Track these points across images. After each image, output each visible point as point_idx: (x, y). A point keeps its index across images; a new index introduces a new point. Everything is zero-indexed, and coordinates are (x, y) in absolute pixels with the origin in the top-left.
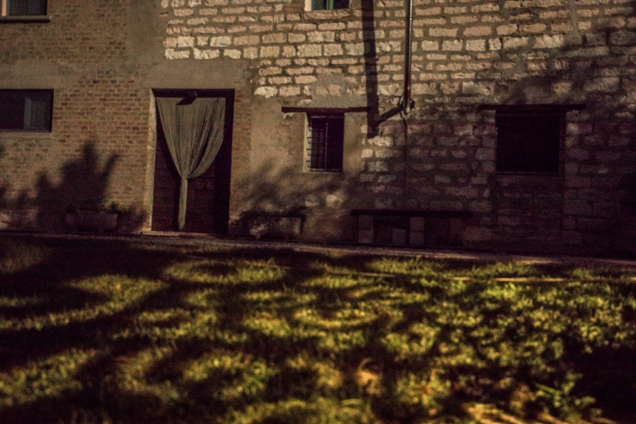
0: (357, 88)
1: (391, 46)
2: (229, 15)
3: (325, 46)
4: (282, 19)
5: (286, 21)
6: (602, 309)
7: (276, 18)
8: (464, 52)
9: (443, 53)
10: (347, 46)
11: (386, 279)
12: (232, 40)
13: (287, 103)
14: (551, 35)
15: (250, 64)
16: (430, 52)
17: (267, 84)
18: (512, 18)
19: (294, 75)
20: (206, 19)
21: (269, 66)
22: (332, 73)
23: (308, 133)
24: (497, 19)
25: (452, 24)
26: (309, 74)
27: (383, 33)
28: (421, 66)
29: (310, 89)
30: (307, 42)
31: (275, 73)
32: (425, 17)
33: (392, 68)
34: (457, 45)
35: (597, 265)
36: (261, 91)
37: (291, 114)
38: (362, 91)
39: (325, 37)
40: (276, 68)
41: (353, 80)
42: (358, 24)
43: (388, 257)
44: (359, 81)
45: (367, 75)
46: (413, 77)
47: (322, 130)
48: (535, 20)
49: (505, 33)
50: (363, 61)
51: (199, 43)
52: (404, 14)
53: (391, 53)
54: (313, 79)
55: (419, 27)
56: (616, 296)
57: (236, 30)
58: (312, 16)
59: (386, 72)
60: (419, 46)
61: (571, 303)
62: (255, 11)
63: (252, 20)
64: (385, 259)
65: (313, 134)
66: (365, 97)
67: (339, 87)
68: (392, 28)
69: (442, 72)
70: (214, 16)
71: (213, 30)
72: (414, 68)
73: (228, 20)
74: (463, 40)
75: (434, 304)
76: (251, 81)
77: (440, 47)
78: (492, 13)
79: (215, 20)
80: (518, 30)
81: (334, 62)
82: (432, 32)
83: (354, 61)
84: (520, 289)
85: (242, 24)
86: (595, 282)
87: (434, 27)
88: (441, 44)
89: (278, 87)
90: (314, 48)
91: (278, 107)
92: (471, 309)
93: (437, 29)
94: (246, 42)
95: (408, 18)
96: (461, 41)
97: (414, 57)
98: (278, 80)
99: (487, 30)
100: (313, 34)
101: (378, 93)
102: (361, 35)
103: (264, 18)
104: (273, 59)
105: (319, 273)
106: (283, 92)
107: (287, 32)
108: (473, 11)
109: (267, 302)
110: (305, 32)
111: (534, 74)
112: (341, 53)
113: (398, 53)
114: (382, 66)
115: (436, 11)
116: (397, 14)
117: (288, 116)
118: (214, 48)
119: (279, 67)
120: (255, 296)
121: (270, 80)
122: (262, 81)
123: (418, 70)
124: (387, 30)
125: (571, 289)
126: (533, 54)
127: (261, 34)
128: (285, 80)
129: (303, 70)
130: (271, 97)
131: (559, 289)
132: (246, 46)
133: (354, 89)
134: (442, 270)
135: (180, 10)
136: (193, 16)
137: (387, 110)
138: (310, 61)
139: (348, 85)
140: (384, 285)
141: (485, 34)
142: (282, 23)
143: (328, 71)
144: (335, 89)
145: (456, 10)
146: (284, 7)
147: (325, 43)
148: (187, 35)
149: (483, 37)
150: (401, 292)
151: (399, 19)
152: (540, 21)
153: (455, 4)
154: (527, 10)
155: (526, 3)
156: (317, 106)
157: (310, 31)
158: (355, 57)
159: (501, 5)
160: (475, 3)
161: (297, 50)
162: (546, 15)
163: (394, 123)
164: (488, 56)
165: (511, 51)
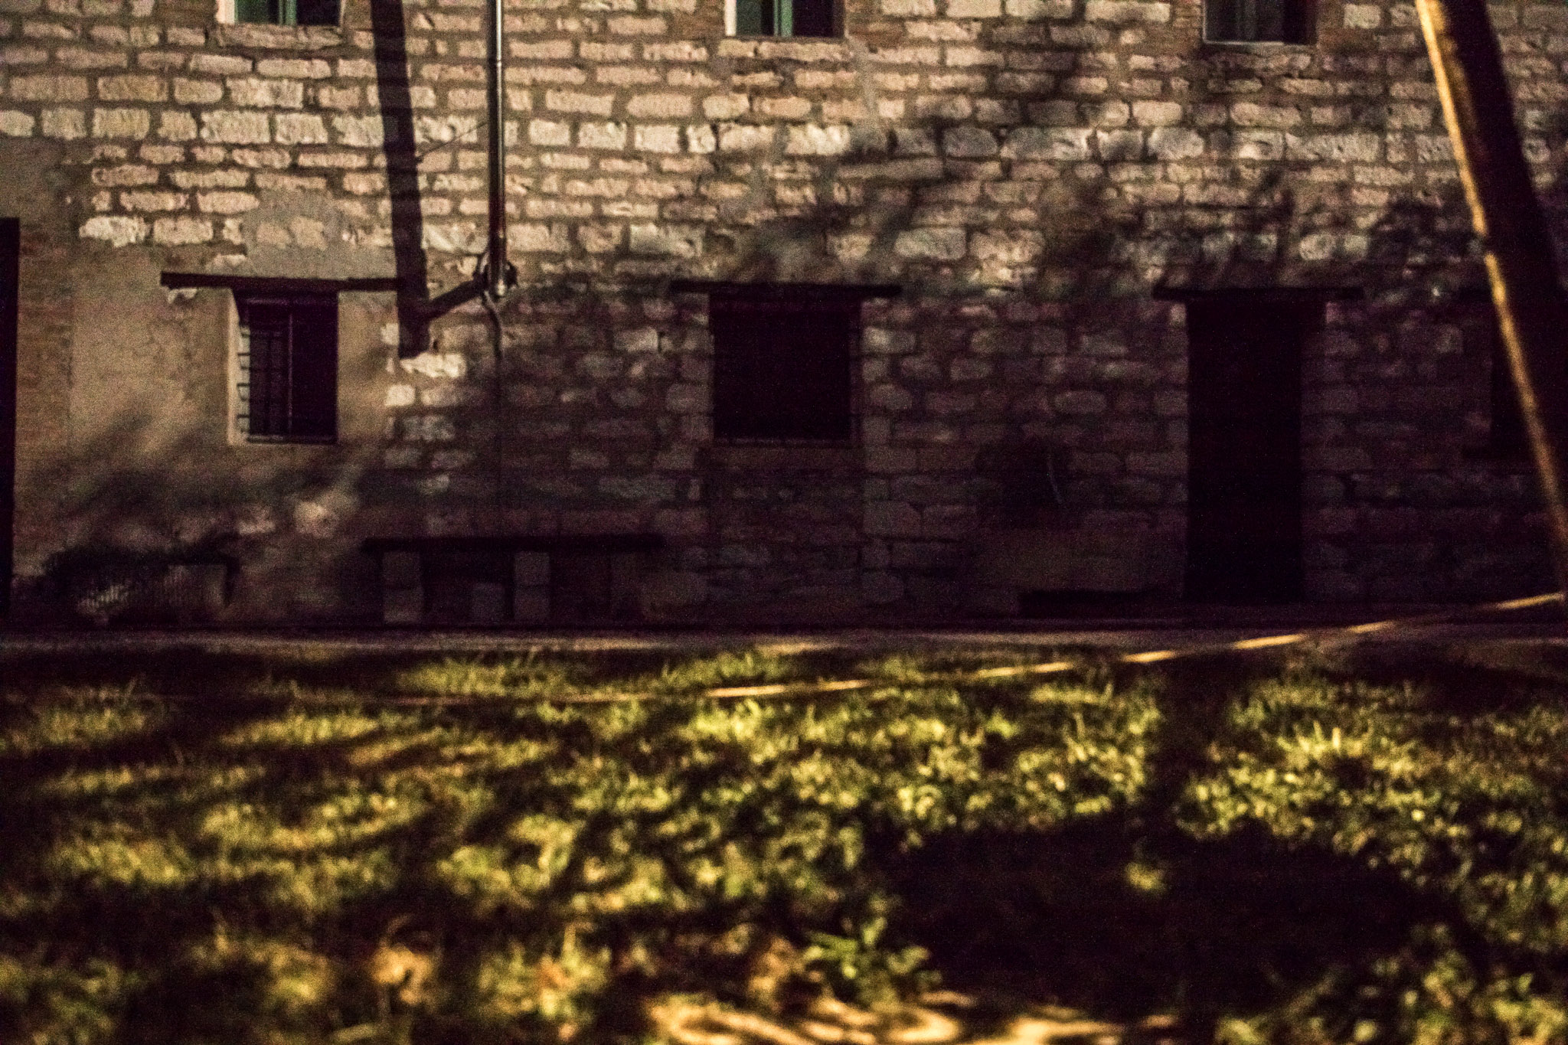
0: (368, 229)
1: (453, 128)
3: (279, 117)
4: (154, 39)
5: (164, 45)
8: (631, 154)
9: (581, 152)
10: (338, 122)
11: (452, 710)
12: (6, 85)
13: (177, 261)
14: (823, 126)
15: (64, 153)
16: (550, 149)
17: (117, 210)
18: (737, 79)
19: (193, 191)
21: (119, 162)
22: (301, 188)
23: (238, 343)
24: (703, 79)
25: (600, 85)
26: (237, 189)
27: (431, 93)
28: (528, 181)
29: (241, 228)
30: (226, 103)
31: (140, 181)
32: (536, 62)
33: (457, 183)
34: (612, 137)
35: (932, 648)
36: (97, 228)
37: (190, 292)
38: (381, 238)
39: (276, 93)
40: (142, 169)
41: (356, 209)
42: (365, 68)
43: (459, 656)
44: (373, 211)
45: (394, 198)
46: (510, 208)
47: (278, 334)
48: (786, 89)
49: (723, 113)
50: (381, 161)
52: (481, 50)
53: (454, 146)
54: (247, 201)
55: (521, 86)
56: (972, 713)
57: (15, 56)
58: (238, 37)
59: (443, 194)
60: (523, 132)
61: (880, 737)
62: (73, 10)
63: (65, 34)
64: (449, 661)
65: (252, 346)
66: (391, 254)
67: (320, 225)
68: (453, 84)
69: (581, 199)
72: (513, 186)
74: (628, 125)
75: (570, 763)
76: (69, 200)
77: (574, 139)
78: (693, 66)
80: (751, 110)
81: (305, 160)
82: (552, 101)
83: (358, 161)
84: (770, 712)
85: (36, 42)
86: (927, 686)
87: (559, 88)
88: (575, 128)
89: (149, 218)
90: (248, 120)
91: (150, 274)
92: (659, 769)
93: (564, 93)
94: (49, 92)
95: (491, 63)
96: (624, 125)
97: (512, 160)
98: (148, 201)
99: (682, 105)
100: (242, 83)
101: (424, 245)
102: (373, 95)
103: (98, 32)
104: (134, 148)
105: (275, 709)
106: (163, 232)
107: (167, 74)
108: (647, 56)
109: (126, 795)
110: (221, 78)
111: (789, 213)
112: (323, 138)
113: (471, 147)
114: (432, 178)
115: (561, 49)
116: (465, 49)
117: (180, 297)
119: (150, 165)
120: (90, 782)
121: (126, 200)
122: (103, 202)
123: (523, 191)
124: (442, 88)
125: (877, 706)
126: (786, 166)
127: (93, 75)
128: (170, 202)
129: (220, 177)
130: (130, 245)
131: (853, 708)
132: (51, 105)
133: (361, 233)
134: (593, 682)
137: (447, 289)
138: (237, 155)
139: (343, 221)
140: (447, 726)
141: (678, 114)
142: (154, 48)
143: (290, 183)
144: (309, 232)
145: (610, 51)
146: (157, 8)
147: (278, 109)
149: (672, 120)
150: (490, 743)
151: (469, 62)
152: (797, 92)
153: (604, 36)
154: (769, 65)
155: (766, 49)
156: (261, 272)
157: (236, 76)
158: (359, 151)
159: (712, 49)
160: (652, 39)
161: (200, 125)
162: (809, 79)
163: (467, 319)
164: (687, 165)
165: (738, 156)
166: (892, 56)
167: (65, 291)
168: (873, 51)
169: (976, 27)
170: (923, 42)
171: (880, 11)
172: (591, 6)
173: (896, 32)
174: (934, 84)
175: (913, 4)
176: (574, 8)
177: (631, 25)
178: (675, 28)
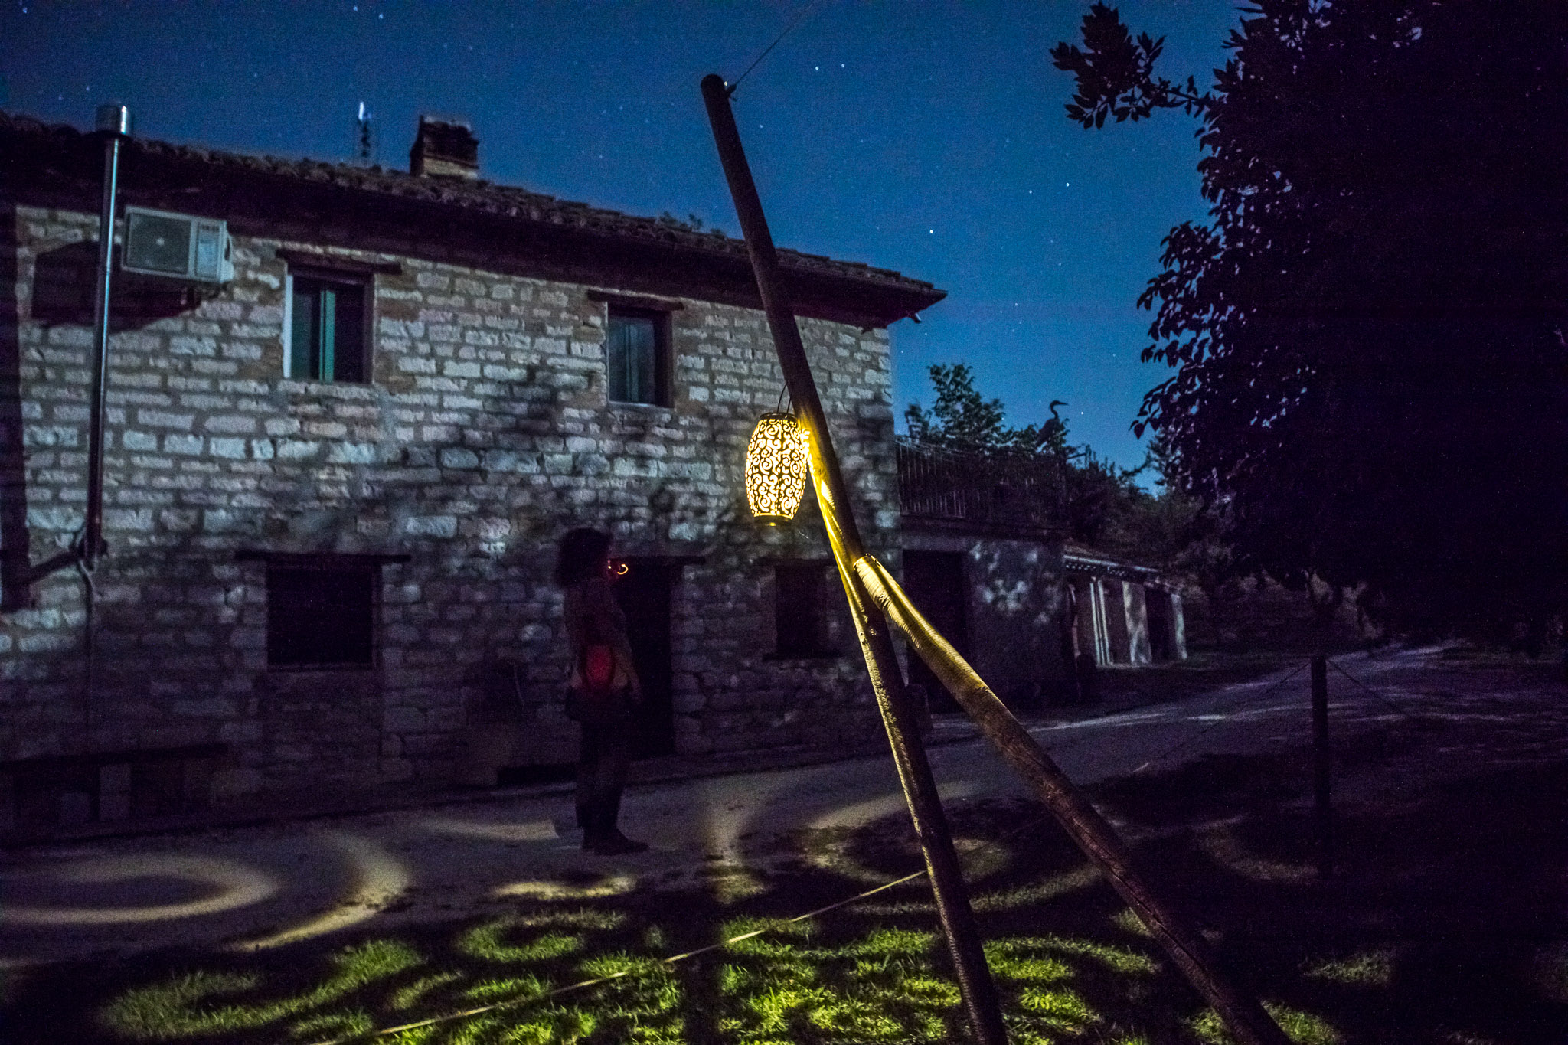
1: (57, 435)
8: (206, 458)
9: (166, 456)
14: (355, 443)
16: (141, 453)
18: (291, 408)
24: (265, 407)
25: (183, 407)
27: (38, 408)
28: (121, 477)
32: (130, 388)
33: (58, 476)
34: (192, 445)
46: (106, 496)
48: (328, 416)
49: (279, 432)
52: (86, 377)
53: (58, 449)
55: (117, 406)
59: (46, 484)
68: (60, 402)
69: (164, 490)
72: (109, 480)
74: (205, 437)
77: (161, 445)
78: (257, 397)
80: (302, 430)
82: (143, 417)
87: (148, 408)
88: (161, 439)
93: (154, 413)
95: (95, 387)
96: (201, 437)
97: (108, 460)
99: (250, 425)
101: (27, 524)
108: (221, 388)
111: (329, 503)
114: (36, 472)
115: (154, 380)
116: (70, 376)
124: (48, 405)
137: (46, 558)
141: (245, 430)
145: (192, 383)
149: (240, 435)
151: (75, 386)
152: (337, 419)
153: (188, 371)
154: (317, 400)
155: (314, 388)
159: (273, 387)
160: (226, 377)
162: (345, 411)
163: (63, 582)
164: (251, 467)
165: (291, 462)
166: (405, 398)
168: (392, 394)
169: (464, 383)
170: (428, 390)
171: (397, 368)
172: (178, 351)
173: (409, 383)
174: (435, 419)
175: (421, 364)
176: (165, 350)
177: (210, 366)
178: (244, 370)
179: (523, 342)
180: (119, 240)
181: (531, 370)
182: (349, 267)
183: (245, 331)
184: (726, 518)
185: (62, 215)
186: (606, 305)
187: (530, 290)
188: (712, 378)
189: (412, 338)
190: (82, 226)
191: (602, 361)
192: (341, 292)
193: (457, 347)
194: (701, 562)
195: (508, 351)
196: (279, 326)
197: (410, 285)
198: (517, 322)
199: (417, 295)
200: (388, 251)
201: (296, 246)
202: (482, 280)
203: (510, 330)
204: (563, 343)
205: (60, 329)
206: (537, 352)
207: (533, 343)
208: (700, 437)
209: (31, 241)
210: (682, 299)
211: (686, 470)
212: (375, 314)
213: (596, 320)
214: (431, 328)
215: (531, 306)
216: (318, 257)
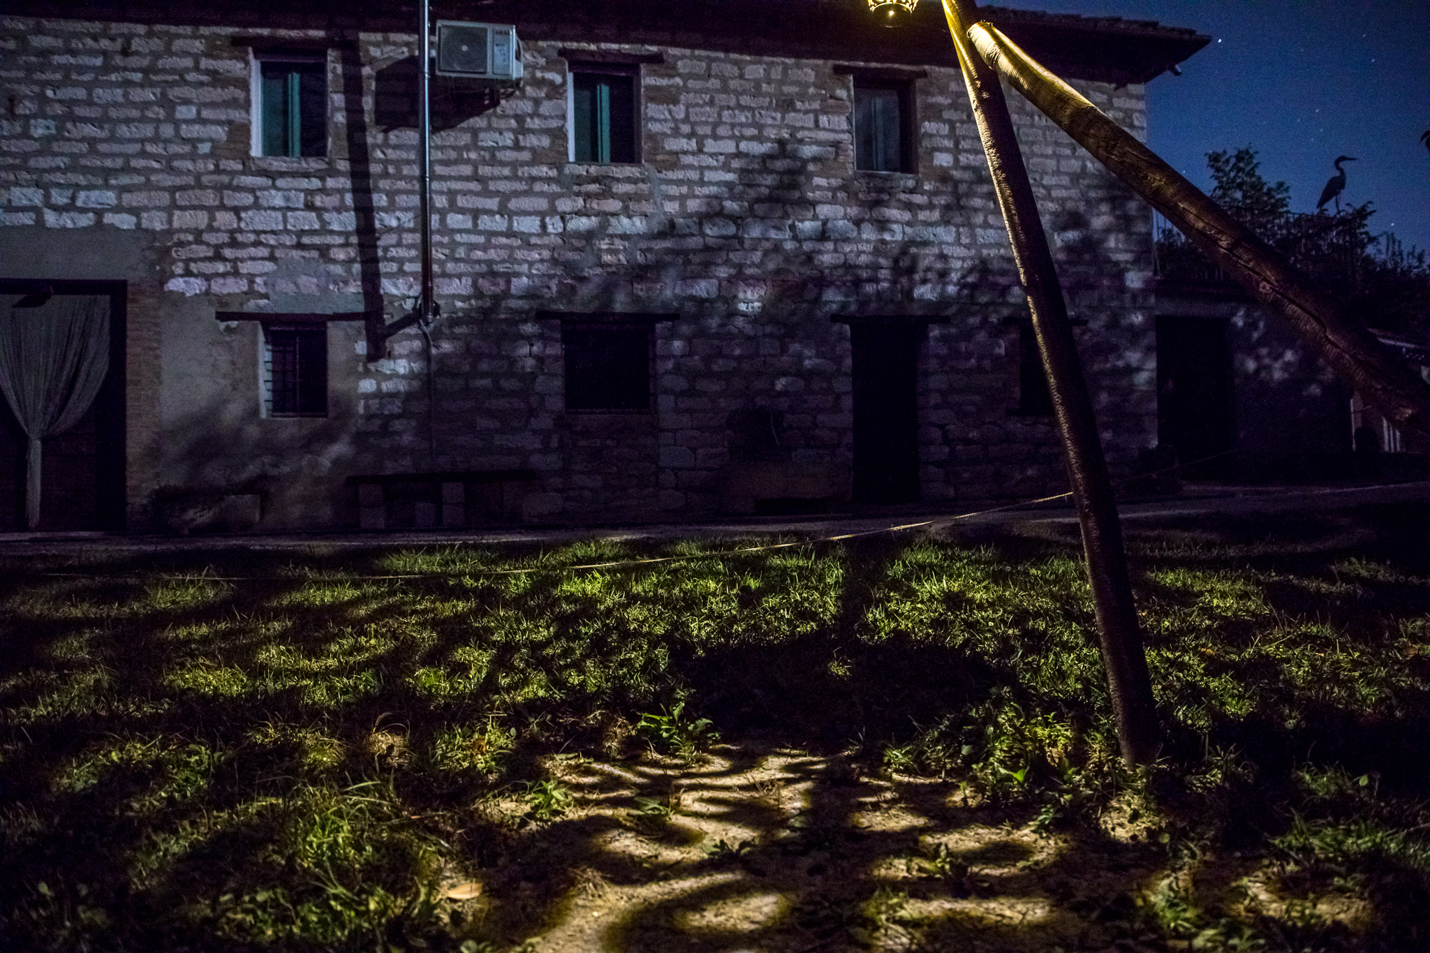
0: (346, 283)
1: (399, 219)
2: (113, 155)
3: (289, 214)
4: (211, 167)
5: (218, 171)
6: (714, 595)
7: (200, 165)
8: (510, 234)
9: (480, 233)
10: (326, 216)
11: (408, 582)
12: (119, 198)
13: (226, 304)
14: (630, 217)
15: (155, 239)
16: (460, 231)
17: (188, 273)
18: (576, 188)
19: (235, 261)
20: (66, 160)
21: (190, 243)
22: (304, 257)
23: (265, 355)
24: (555, 188)
25: (491, 192)
26: (263, 259)
27: (384, 197)
28: (447, 251)
29: (265, 284)
30: (257, 206)
31: (202, 255)
32: (450, 178)
33: (402, 253)
34: (499, 223)
35: (705, 535)
37: (234, 324)
38: (354, 288)
39: (287, 199)
40: (204, 247)
41: (338, 270)
42: (345, 183)
43: (409, 548)
44: (349, 271)
45: (362, 262)
46: (435, 268)
47: (289, 349)
48: (606, 194)
49: (568, 209)
50: (354, 240)
51: (53, 201)
52: (416, 171)
53: (400, 230)
54: (269, 266)
55: (442, 193)
56: (731, 575)
57: (125, 180)
58: (264, 165)
59: (392, 259)
60: (443, 221)
61: (676, 591)
62: (161, 151)
63: (156, 165)
64: (404, 552)
65: (273, 357)
66: (361, 298)
67: (315, 280)
68: (399, 192)
69: (479, 262)
70: (82, 155)
71: (81, 180)
72: (437, 254)
73: (109, 163)
74: (509, 216)
75: (485, 614)
76: (158, 268)
77: (475, 224)
78: (548, 180)
79: (83, 162)
80: (585, 207)
81: (306, 240)
82: (461, 201)
83: (339, 240)
84: (608, 577)
85: (137, 171)
86: (704, 559)
87: (465, 193)
88: (475, 219)
89: (208, 278)
90: (270, 216)
91: (209, 312)
92: (541, 615)
93: (468, 197)
94: (146, 201)
95: (422, 179)
96: (506, 216)
97: (436, 238)
98: (208, 268)
99: (543, 204)
100: (266, 193)
101: (382, 292)
102: (349, 199)
103: (176, 164)
104: (198, 234)
105: (296, 584)
106: (217, 287)
107: (219, 188)
108: (520, 174)
110: (252, 190)
111: (609, 270)
112: (317, 226)
113: (410, 230)
114: (386, 249)
115: (467, 170)
116: (406, 171)
117: (228, 329)
118: (83, 210)
119: (208, 245)
121: (193, 267)
122: (179, 269)
123: (443, 257)
124: (391, 194)
125: (675, 571)
126: (607, 241)
127: (173, 190)
128: (221, 268)
129: (252, 251)
130: (196, 295)
131: (659, 574)
132: (146, 209)
133: (341, 284)
134: (494, 562)
135: (13, 141)
136: (39, 153)
137: (396, 318)
138: (263, 238)
139: (330, 277)
140: (405, 593)
141: (540, 208)
142: (211, 173)
143: (296, 254)
144: (309, 284)
145: (497, 171)
146: (213, 147)
147: (289, 209)
148: (28, 186)
149: (537, 213)
150: (433, 602)
151: (409, 179)
152: (614, 196)
153: (493, 161)
154: (595, 180)
155: (594, 170)
156: (279, 311)
157: (262, 189)
158: (339, 233)
159: (560, 170)
160: (523, 164)
161: (240, 219)
162: (621, 188)
163: (409, 337)
164: (546, 240)
165: (578, 235)
166: (671, 175)
167: (156, 325)
168: (660, 172)
169: (722, 158)
170: (691, 167)
171: (663, 148)
172: (484, 144)
173: (673, 160)
174: (697, 192)
175: (683, 144)
176: (474, 145)
177: (509, 155)
178: (537, 157)
179: (774, 119)
180: (434, 53)
181: (781, 143)
182: (621, 60)
183: (534, 123)
184: (970, 279)
185: (393, 37)
186: (851, 78)
187: (780, 69)
188: (957, 144)
189: (675, 120)
190: (407, 44)
191: (849, 132)
192: (613, 83)
193: (715, 126)
194: (945, 321)
195: (761, 127)
196: (564, 117)
197: (672, 72)
198: (768, 100)
199: (678, 80)
200: (652, 43)
201: (574, 45)
202: (735, 62)
203: (762, 108)
204: (811, 116)
205: (396, 132)
206: (788, 126)
207: (783, 118)
208: (942, 200)
209: (372, 61)
210: (926, 67)
211: (928, 233)
212: (643, 101)
213: (842, 93)
214: (691, 110)
215: (781, 82)
216: (592, 53)
